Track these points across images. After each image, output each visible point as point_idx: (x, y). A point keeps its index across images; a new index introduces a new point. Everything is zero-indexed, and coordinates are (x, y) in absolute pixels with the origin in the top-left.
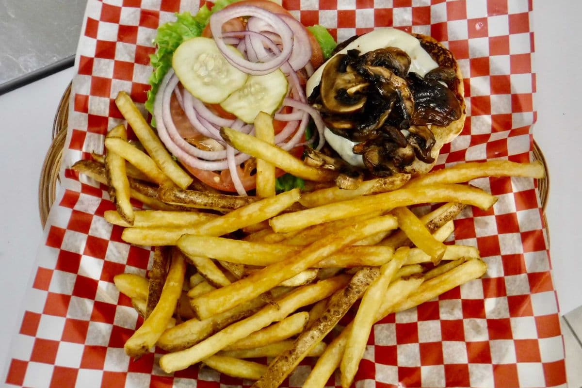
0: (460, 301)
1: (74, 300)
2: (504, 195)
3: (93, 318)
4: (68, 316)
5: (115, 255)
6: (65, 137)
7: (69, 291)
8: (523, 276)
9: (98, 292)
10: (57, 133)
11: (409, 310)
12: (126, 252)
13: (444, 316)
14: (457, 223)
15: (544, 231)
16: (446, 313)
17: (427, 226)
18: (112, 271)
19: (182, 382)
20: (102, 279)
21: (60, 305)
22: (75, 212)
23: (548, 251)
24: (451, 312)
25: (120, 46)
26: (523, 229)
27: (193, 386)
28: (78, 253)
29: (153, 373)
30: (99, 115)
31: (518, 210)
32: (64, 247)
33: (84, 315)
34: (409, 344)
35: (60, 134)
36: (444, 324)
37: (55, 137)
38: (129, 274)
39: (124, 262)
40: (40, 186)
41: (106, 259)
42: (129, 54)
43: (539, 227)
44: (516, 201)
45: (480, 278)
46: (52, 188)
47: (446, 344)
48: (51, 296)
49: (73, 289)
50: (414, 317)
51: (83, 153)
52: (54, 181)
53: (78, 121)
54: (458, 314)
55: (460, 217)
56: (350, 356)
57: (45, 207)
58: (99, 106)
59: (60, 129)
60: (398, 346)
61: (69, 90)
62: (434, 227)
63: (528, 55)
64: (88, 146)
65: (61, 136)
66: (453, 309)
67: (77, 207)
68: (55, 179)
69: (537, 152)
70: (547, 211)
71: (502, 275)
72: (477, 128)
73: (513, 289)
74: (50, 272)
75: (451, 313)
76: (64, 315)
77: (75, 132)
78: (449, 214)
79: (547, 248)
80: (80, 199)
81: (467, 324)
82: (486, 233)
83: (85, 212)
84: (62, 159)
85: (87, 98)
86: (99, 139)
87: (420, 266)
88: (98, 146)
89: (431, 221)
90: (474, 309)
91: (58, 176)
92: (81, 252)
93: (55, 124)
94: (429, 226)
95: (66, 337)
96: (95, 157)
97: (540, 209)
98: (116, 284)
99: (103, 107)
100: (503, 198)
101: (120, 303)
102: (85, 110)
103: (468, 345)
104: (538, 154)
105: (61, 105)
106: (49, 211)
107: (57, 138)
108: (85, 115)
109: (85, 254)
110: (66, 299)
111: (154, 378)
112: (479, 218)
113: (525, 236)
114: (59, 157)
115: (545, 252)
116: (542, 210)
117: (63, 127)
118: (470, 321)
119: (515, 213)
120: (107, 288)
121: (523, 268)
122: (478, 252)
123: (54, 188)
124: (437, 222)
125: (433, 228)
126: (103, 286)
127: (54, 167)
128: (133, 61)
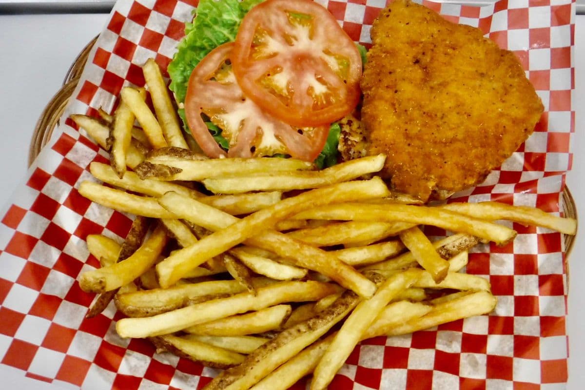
0: (461, 333)
1: (40, 244)
2: (527, 235)
3: (56, 267)
4: (31, 259)
5: (95, 214)
6: (75, 86)
7: (38, 233)
8: (535, 319)
9: (68, 245)
10: (70, 79)
11: (404, 336)
12: (109, 215)
13: (440, 346)
14: (471, 257)
15: (564, 276)
16: (444, 345)
17: (438, 251)
18: (87, 229)
19: (134, 357)
20: (75, 234)
21: (24, 247)
22: (66, 160)
23: (566, 297)
24: (449, 344)
25: (154, 15)
26: (542, 272)
27: (146, 363)
28: (57, 201)
29: (106, 338)
30: (117, 73)
31: (540, 252)
32: (44, 191)
33: (46, 261)
34: (397, 370)
35: (72, 82)
36: (439, 354)
37: (66, 83)
38: (104, 236)
39: (104, 224)
40: (37, 125)
41: (85, 216)
42: (161, 25)
43: (559, 271)
44: (539, 243)
45: (487, 314)
46: (49, 130)
47: (437, 374)
48: (18, 234)
49: (42, 234)
50: (407, 343)
51: (90, 108)
52: (53, 124)
53: (93, 74)
54: (455, 347)
55: (476, 251)
56: (328, 360)
57: (36, 146)
58: (119, 66)
59: (74, 77)
60: (384, 371)
61: (93, 43)
62: (446, 254)
63: (569, 92)
64: (97, 102)
65: (73, 84)
66: (451, 342)
67: (70, 156)
68: (54, 123)
69: (569, 198)
70: (570, 259)
71: (512, 314)
72: (508, 165)
73: (522, 328)
74: (24, 212)
75: (449, 346)
76: (26, 257)
77: (87, 83)
78: (464, 242)
79: (565, 293)
80: (75, 147)
81: (464, 358)
82: (501, 272)
83: (76, 163)
84: (67, 106)
85: (109, 54)
86: (110, 98)
87: (423, 291)
88: (108, 106)
89: (443, 247)
90: (474, 344)
91: (58, 122)
92: (62, 201)
93: (69, 71)
94: (440, 251)
95: (21, 281)
96: (102, 114)
97: (563, 253)
98: (89, 243)
99: (122, 68)
100: (525, 238)
101: (88, 262)
102: (104, 65)
103: (462, 380)
104: (569, 200)
105: (81, 55)
106: (39, 151)
107: (68, 84)
108: (103, 71)
109: (65, 204)
110: (31, 242)
111: (104, 345)
112: (497, 254)
113: (543, 280)
114: (64, 103)
115: (562, 297)
116: (565, 256)
117: (76, 77)
118: (468, 355)
119: (536, 256)
120: (78, 243)
121: (535, 310)
122: (490, 285)
123: (51, 130)
124: (450, 249)
125: (444, 254)
126: (74, 240)
127: (57, 111)
128: (163, 33)
